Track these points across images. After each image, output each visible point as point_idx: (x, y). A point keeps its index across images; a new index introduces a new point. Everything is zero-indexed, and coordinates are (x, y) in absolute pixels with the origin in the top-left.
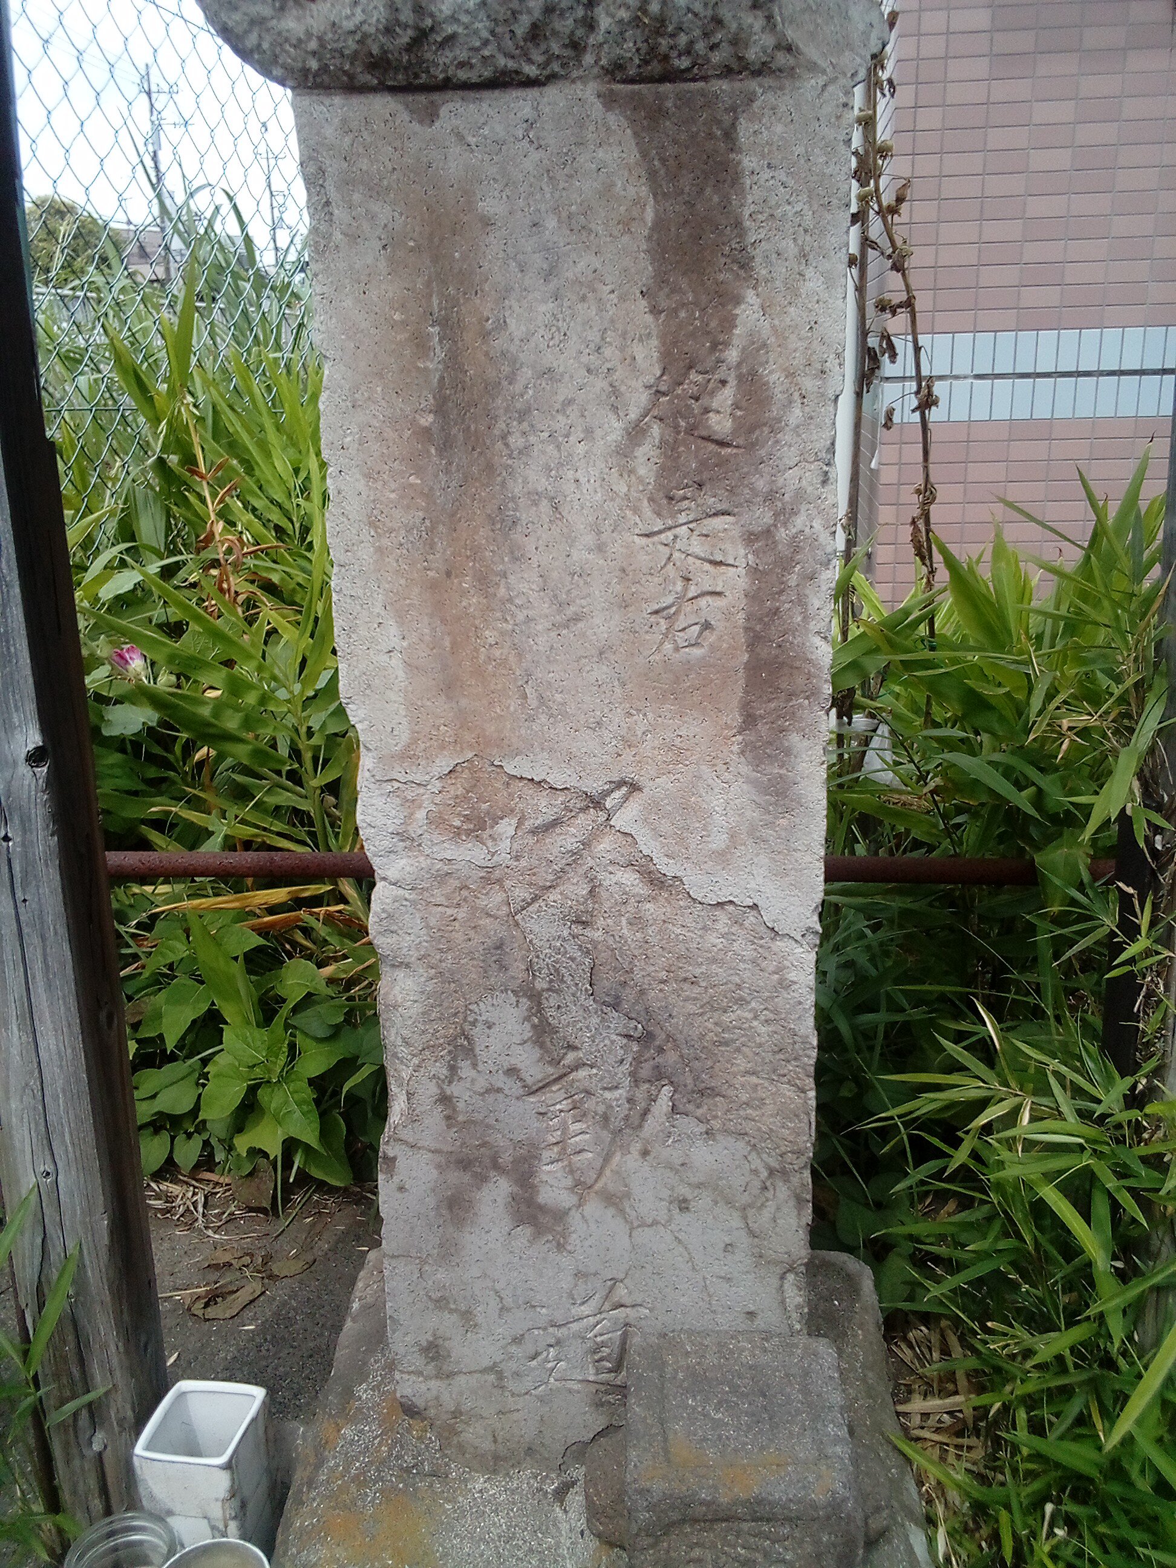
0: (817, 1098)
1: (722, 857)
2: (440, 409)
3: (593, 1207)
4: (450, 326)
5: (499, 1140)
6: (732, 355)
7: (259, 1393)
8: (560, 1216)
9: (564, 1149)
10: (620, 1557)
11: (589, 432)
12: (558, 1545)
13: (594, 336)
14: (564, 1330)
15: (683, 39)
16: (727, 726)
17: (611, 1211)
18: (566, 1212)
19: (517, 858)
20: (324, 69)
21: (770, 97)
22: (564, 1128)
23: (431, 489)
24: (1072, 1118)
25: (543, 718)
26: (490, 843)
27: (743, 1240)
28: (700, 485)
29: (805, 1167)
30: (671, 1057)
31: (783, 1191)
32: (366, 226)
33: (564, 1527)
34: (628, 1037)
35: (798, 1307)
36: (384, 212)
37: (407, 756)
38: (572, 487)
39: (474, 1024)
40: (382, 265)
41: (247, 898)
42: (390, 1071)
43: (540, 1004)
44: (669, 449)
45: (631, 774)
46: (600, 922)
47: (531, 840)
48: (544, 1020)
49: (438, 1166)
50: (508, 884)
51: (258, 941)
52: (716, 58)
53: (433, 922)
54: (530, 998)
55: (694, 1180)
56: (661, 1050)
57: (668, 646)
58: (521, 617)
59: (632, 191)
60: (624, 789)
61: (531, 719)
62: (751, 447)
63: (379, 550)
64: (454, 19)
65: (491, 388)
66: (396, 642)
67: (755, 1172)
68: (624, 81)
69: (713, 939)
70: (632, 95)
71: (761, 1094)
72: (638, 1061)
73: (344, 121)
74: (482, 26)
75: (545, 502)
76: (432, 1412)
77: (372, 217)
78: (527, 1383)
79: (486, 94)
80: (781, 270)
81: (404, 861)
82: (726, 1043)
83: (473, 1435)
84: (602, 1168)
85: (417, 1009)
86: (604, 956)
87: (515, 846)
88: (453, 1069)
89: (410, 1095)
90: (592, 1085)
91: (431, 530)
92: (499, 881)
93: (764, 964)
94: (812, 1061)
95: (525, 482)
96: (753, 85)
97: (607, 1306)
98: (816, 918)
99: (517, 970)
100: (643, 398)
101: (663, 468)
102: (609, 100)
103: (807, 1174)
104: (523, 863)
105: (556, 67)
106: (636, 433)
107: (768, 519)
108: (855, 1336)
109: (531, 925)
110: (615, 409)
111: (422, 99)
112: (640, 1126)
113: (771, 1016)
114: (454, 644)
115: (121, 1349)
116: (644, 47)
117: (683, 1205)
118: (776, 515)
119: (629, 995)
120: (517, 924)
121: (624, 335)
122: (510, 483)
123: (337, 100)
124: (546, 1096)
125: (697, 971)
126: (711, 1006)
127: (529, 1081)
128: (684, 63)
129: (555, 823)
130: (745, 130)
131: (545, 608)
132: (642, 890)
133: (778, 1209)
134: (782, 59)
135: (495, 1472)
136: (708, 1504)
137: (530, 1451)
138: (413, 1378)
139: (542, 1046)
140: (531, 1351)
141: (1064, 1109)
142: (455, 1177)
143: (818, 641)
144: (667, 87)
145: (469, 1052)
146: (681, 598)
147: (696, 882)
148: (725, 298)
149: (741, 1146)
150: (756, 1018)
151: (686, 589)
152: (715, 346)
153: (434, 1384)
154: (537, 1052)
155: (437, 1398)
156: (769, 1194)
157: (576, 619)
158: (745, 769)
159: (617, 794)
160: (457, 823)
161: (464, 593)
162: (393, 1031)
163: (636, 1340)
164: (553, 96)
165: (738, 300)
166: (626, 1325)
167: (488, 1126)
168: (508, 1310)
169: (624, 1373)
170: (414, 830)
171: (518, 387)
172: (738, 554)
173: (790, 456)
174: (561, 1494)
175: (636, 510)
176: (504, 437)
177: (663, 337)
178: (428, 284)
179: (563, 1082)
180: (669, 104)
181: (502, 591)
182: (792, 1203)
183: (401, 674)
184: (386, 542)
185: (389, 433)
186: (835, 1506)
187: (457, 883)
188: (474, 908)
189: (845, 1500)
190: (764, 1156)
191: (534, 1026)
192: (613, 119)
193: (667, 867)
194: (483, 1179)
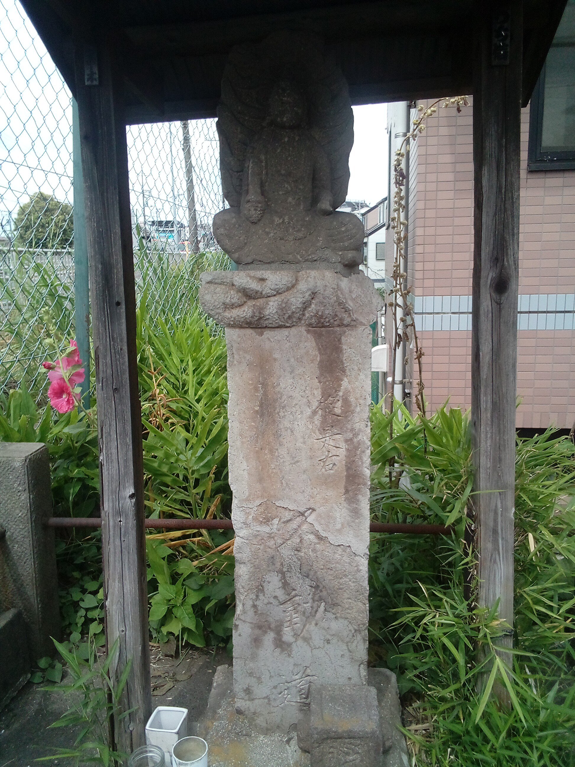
0: (369, 606)
1: (339, 531)
2: (261, 406)
3: (300, 642)
4: (264, 385)
5: (271, 620)
6: (341, 394)
7: (185, 711)
8: (289, 645)
9: (291, 623)
10: (308, 756)
11: (302, 412)
12: (287, 756)
13: (304, 388)
14: (290, 684)
15: (327, 320)
16: (341, 493)
17: (306, 643)
18: (291, 644)
19: (279, 531)
20: (234, 324)
21: (350, 332)
22: (291, 615)
23: (258, 426)
24: (451, 615)
25: (287, 489)
26: (271, 526)
27: (347, 654)
28: (332, 426)
29: (366, 629)
30: (324, 593)
31: (359, 637)
32: (243, 360)
33: (290, 751)
34: (311, 586)
35: (365, 676)
36: (248, 357)
37: (247, 500)
38: (297, 426)
39: (264, 582)
40: (247, 369)
41: (166, 535)
42: (237, 597)
43: (284, 575)
44: (324, 417)
45: (313, 506)
46: (303, 550)
47: (283, 525)
48: (286, 581)
49: (251, 628)
50: (276, 538)
51: (171, 551)
52: (336, 323)
53: (253, 550)
54: (281, 573)
55: (331, 633)
56: (321, 591)
57: (323, 470)
58: (281, 461)
59: (314, 353)
60: (311, 510)
61: (284, 490)
62: (346, 417)
63: (243, 443)
64: (269, 315)
65: (275, 400)
66: (246, 467)
67: (350, 631)
68: (312, 327)
69: (337, 556)
70: (314, 331)
71: (352, 605)
72: (314, 594)
73: (238, 335)
74: (276, 316)
75: (289, 430)
76: (247, 712)
77: (245, 358)
78: (278, 702)
79: (276, 329)
80: (353, 373)
81: (245, 531)
82: (341, 589)
83: (260, 721)
84: (303, 629)
85: (247, 577)
86: (304, 561)
87: (278, 527)
88: (257, 596)
89: (243, 605)
90: (301, 602)
91: (257, 437)
92: (273, 538)
93: (352, 564)
94: (367, 595)
95: (284, 425)
96: (345, 329)
97: (304, 676)
98: (367, 550)
99: (278, 565)
100: (317, 404)
101: (322, 422)
102: (308, 331)
103: (367, 631)
104: (280, 532)
105: (294, 324)
106: (315, 413)
107: (351, 436)
108: (388, 696)
109: (283, 551)
110: (309, 406)
111: (260, 330)
112: (315, 616)
113: (355, 580)
114: (262, 468)
115: (142, 693)
116: (317, 321)
117: (328, 642)
118: (353, 435)
119: (312, 573)
120: (278, 551)
121: (311, 388)
122: (279, 425)
123: (237, 330)
124: (286, 605)
125: (332, 566)
126: (336, 577)
127: (281, 600)
128: (328, 324)
129: (290, 520)
130: (343, 339)
131: (289, 459)
132: (316, 541)
133: (358, 643)
134: (353, 323)
135: (266, 734)
136: (335, 732)
137: (278, 727)
138: (241, 700)
139: (285, 589)
140: (279, 691)
141: (449, 613)
142: (257, 632)
143: (366, 469)
144: (322, 329)
145: (262, 591)
146: (327, 456)
147: (332, 539)
148: (339, 380)
149: (346, 622)
150: (350, 581)
151: (329, 454)
152: (336, 391)
153: (248, 702)
154: (283, 591)
155: (248, 708)
156: (355, 638)
157: (298, 462)
158: (346, 505)
159: (309, 512)
160: (261, 520)
161: (266, 454)
162: (239, 584)
163: (313, 687)
164: (294, 330)
165: (342, 380)
166: (310, 682)
167: (268, 615)
168: (273, 677)
169: (309, 699)
170: (248, 521)
171: (282, 401)
172: (343, 445)
173: (357, 420)
174: (288, 742)
175: (314, 433)
176: (278, 413)
177: (322, 388)
178: (259, 374)
179: (291, 601)
180: (324, 333)
181: (276, 454)
182: (362, 641)
183: (247, 477)
184: (244, 440)
185: (246, 411)
186: (373, 733)
187: (260, 538)
188: (265, 546)
189: (376, 731)
190: (353, 625)
191: (282, 583)
192: (309, 336)
193: (323, 534)
194: (266, 632)
